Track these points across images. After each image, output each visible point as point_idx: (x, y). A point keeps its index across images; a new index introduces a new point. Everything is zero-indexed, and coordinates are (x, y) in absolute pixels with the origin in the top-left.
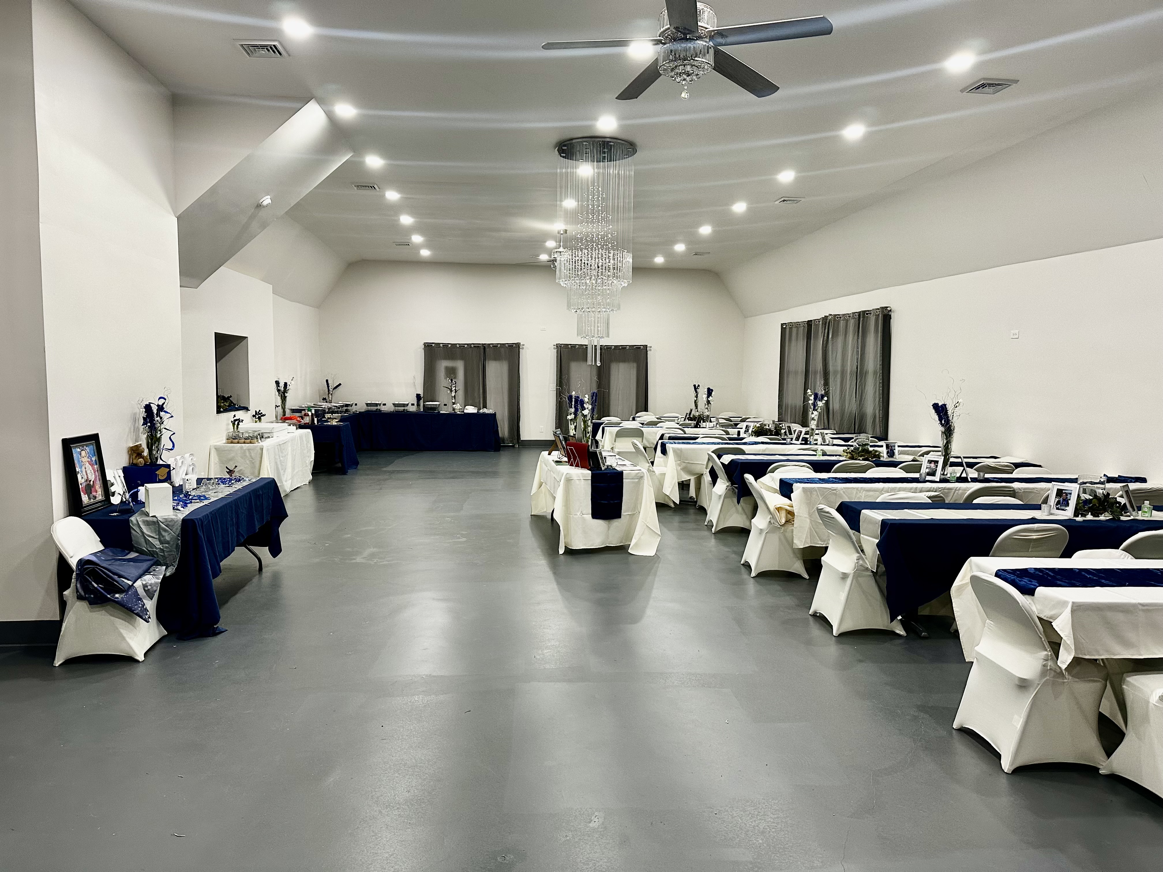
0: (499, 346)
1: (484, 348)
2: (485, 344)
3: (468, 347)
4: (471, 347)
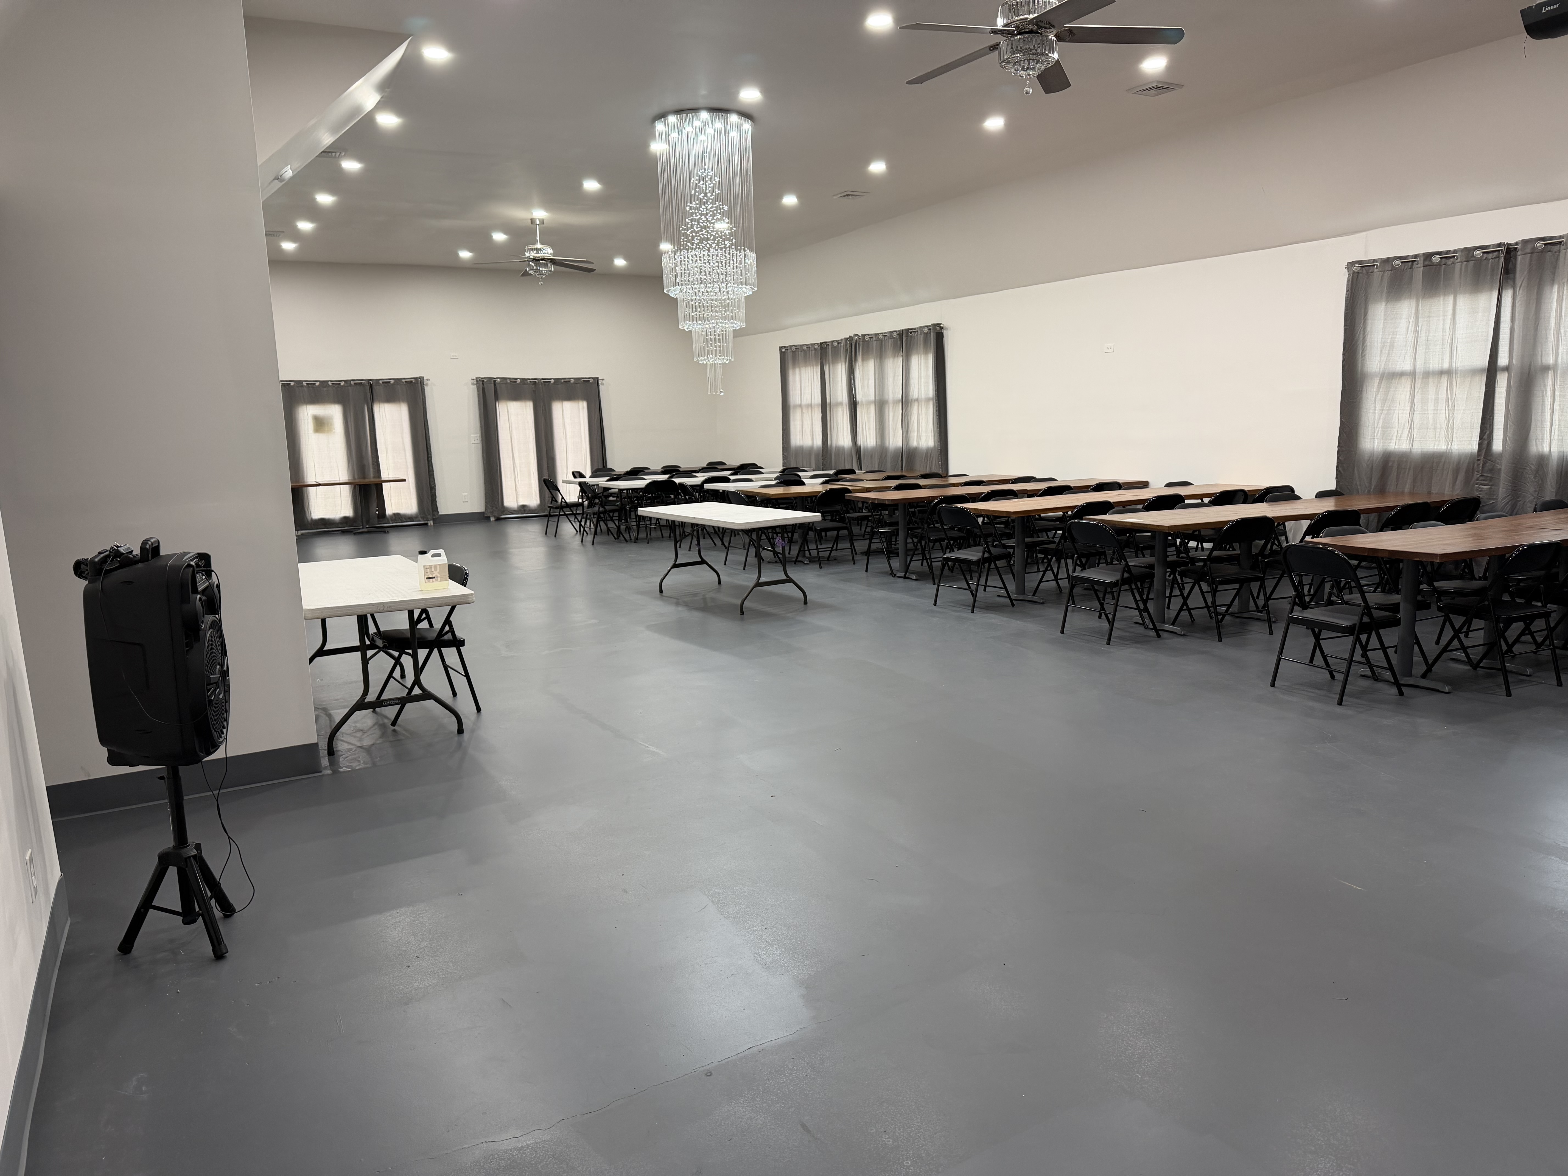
0: (392, 382)
1: (371, 386)
2: (371, 380)
3: (346, 385)
4: (351, 385)
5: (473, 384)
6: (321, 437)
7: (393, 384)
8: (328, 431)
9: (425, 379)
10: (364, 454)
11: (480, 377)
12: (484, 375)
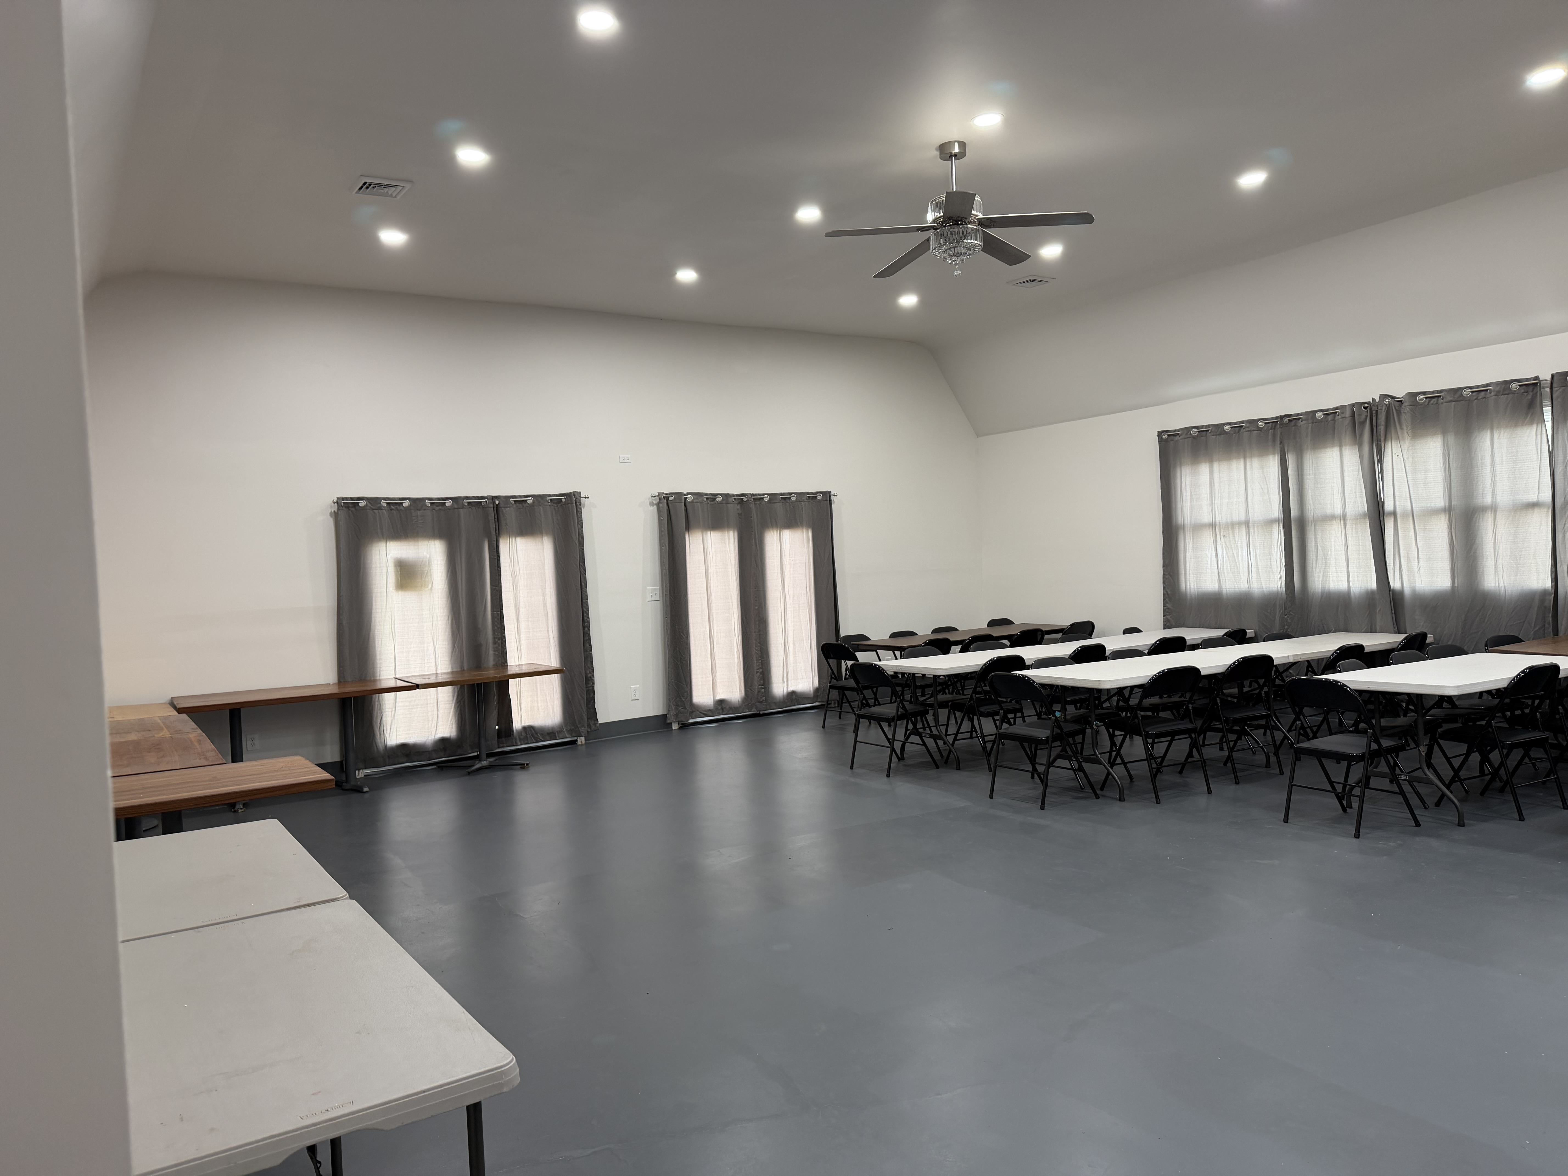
1: (497, 508)
2: (496, 497)
3: (456, 506)
4: (463, 507)
5: (652, 504)
6: (408, 598)
7: (532, 505)
8: (422, 586)
9: (582, 496)
10: (480, 626)
11: (663, 493)
12: (668, 488)
